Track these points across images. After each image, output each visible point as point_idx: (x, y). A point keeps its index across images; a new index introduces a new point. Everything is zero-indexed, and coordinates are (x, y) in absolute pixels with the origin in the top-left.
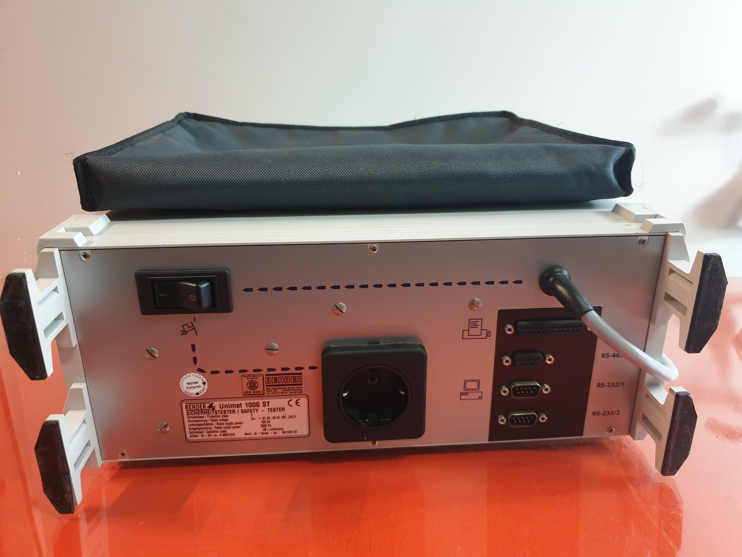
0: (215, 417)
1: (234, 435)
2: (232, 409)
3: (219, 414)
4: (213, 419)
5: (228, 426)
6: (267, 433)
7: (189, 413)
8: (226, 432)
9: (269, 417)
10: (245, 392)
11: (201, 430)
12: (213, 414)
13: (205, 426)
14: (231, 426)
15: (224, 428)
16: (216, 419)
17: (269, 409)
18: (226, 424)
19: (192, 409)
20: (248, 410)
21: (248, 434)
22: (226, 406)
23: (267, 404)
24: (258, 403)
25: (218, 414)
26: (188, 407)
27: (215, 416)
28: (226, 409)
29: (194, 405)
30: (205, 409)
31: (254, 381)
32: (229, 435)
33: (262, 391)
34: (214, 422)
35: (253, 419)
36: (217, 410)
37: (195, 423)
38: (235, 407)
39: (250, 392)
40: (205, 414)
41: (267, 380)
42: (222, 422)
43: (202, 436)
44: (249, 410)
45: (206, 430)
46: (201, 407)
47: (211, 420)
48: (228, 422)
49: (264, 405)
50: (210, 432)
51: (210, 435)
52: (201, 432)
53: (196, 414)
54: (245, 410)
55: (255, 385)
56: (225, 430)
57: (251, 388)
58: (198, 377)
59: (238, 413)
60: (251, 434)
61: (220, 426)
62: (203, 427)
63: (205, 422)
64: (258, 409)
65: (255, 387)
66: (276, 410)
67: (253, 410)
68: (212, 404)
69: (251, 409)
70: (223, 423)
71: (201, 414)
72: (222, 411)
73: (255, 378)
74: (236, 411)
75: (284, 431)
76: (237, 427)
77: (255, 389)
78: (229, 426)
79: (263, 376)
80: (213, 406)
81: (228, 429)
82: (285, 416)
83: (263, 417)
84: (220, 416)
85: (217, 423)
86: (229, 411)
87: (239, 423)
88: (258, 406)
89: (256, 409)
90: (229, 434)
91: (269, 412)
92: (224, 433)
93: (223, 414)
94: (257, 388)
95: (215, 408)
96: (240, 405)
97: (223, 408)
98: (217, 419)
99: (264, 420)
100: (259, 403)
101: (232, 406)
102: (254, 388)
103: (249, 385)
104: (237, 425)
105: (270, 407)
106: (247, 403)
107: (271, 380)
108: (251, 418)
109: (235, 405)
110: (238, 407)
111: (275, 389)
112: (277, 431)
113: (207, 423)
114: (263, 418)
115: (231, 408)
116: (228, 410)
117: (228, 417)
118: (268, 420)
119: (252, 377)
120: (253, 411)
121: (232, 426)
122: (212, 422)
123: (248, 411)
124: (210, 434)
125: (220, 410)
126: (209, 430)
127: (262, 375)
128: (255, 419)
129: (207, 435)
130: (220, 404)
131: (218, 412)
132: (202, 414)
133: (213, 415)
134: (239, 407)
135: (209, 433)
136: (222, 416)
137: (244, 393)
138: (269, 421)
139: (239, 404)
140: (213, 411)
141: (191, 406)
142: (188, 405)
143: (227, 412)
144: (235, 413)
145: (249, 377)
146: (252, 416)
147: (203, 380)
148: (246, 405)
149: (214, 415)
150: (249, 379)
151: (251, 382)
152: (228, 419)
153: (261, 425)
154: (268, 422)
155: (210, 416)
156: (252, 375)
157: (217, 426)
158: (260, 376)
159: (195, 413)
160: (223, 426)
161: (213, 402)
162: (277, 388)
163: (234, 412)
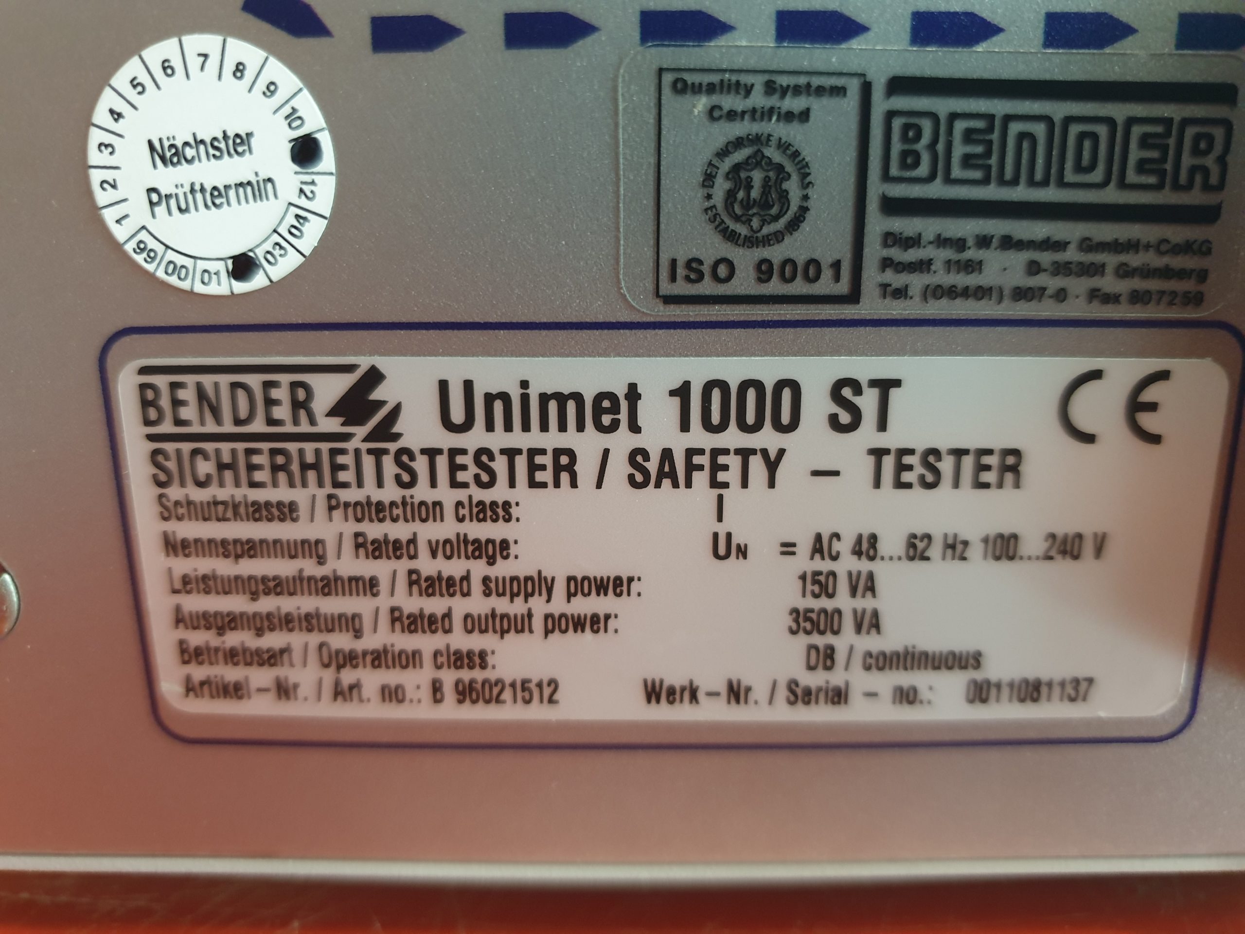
0: (395, 520)
1: (551, 701)
2: (552, 440)
3: (433, 484)
4: (374, 530)
5: (502, 605)
6: (839, 696)
7: (171, 465)
8: (483, 666)
9: (873, 539)
10: (681, 271)
11: (273, 640)
12: (380, 484)
13: (305, 603)
14: (530, 615)
15: (473, 624)
16: (400, 531)
17: (878, 453)
18: (487, 593)
19: (196, 429)
20: (691, 453)
21: (671, 692)
22: (498, 406)
23: (868, 402)
24: (787, 394)
25: (422, 492)
26: (165, 402)
27: (393, 504)
28: (498, 440)
29: (208, 380)
30: (305, 427)
31: (771, 152)
32: (507, 695)
33: (836, 265)
34: (381, 569)
35: (727, 555)
36: (416, 450)
37: (225, 567)
38: (581, 428)
39: (722, 271)
40: (304, 485)
41: (897, 147)
42: (455, 568)
43: (284, 690)
44: (697, 460)
45: (315, 639)
46: (270, 403)
47: (360, 543)
48: (503, 569)
49: (845, 418)
50: (350, 659)
51: (351, 688)
52: (272, 658)
53: (228, 475)
54: (667, 454)
55: (784, 196)
56: (476, 642)
57: (742, 230)
58: (249, 74)
59: (599, 485)
60: (701, 695)
61: (435, 605)
62: (287, 604)
63: (309, 567)
64: (781, 452)
65: (776, 218)
66: (946, 466)
67: (734, 462)
68: (374, 377)
69: (716, 452)
70: (466, 578)
71: (275, 484)
72: (460, 460)
73: (789, 117)
74: (586, 468)
75: (988, 683)
76: (578, 624)
77: (778, 237)
78: (518, 607)
79: (866, 88)
80: (381, 404)
81: (503, 633)
82: (1015, 537)
83: (819, 538)
84: (437, 504)
85: (414, 579)
86: (521, 462)
87: (601, 586)
88: (785, 419)
89: (765, 452)
90: (513, 685)
91: (877, 484)
92: (466, 675)
93: (465, 485)
94: (794, 225)
95: (396, 429)
96: (624, 405)
97: (467, 426)
98: (413, 541)
99: (825, 566)
100: (794, 386)
101: (553, 406)
102: (766, 230)
103: (721, 186)
104: (583, 606)
105: (891, 440)
106: (687, 385)
107: (932, 146)
108: (716, 536)
109: (578, 397)
110: (606, 420)
111: (960, 244)
112: (920, 679)
113: (319, 572)
114: (819, 547)
115: (544, 427)
116: (511, 454)
117: (508, 520)
118: (864, 566)
119: (758, 99)
120: (732, 476)
121: (538, 606)
122: (366, 567)
123: (691, 468)
124: (348, 676)
125: (439, 451)
126: (341, 641)
127: (854, 86)
128: (742, 552)
129: (320, 682)
130: (443, 386)
131: (421, 465)
132: (282, 476)
133: (377, 495)
134: (614, 426)
135: (339, 667)
136: (459, 504)
137: (673, 278)
138: (871, 576)
139: (612, 397)
140: (378, 454)
141: (187, 394)
142: (161, 381)
143: (500, 465)
144: (574, 484)
145: (729, 102)
146: (720, 519)
147: (293, 117)
148: (676, 401)
149: (391, 493)
150: (732, 115)
151: (739, 156)
152: (505, 545)
153: (795, 611)
154: (853, 592)
155: (347, 505)
156: (758, 81)
157: (412, 604)
158: (839, 91)
159: (222, 467)
160: (460, 606)
161: (382, 363)
162: (984, 242)
163: (565, 477)
